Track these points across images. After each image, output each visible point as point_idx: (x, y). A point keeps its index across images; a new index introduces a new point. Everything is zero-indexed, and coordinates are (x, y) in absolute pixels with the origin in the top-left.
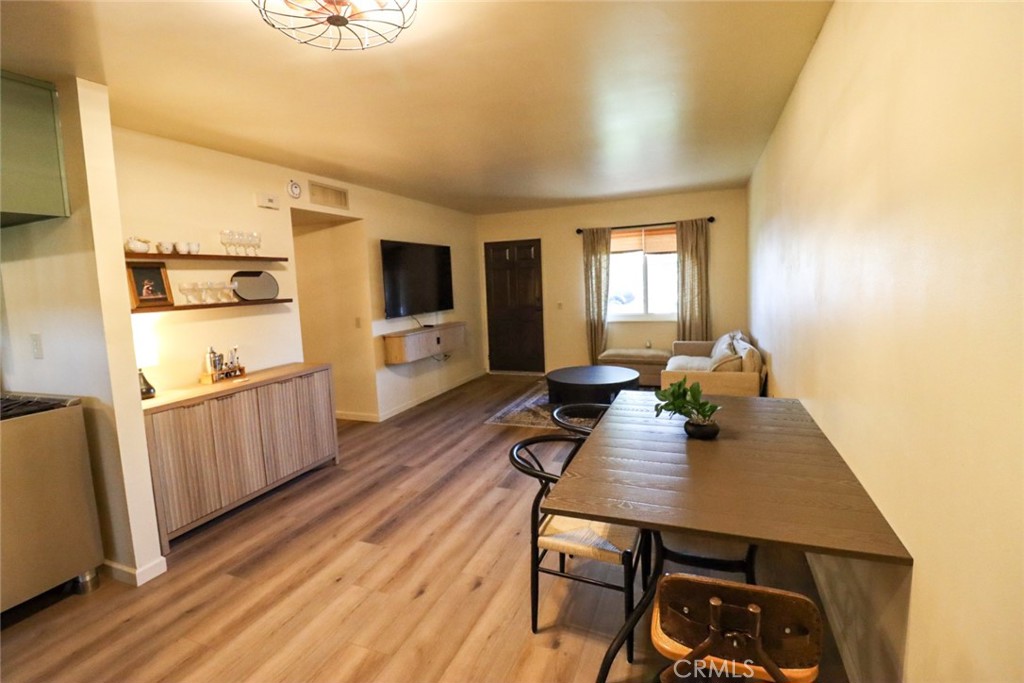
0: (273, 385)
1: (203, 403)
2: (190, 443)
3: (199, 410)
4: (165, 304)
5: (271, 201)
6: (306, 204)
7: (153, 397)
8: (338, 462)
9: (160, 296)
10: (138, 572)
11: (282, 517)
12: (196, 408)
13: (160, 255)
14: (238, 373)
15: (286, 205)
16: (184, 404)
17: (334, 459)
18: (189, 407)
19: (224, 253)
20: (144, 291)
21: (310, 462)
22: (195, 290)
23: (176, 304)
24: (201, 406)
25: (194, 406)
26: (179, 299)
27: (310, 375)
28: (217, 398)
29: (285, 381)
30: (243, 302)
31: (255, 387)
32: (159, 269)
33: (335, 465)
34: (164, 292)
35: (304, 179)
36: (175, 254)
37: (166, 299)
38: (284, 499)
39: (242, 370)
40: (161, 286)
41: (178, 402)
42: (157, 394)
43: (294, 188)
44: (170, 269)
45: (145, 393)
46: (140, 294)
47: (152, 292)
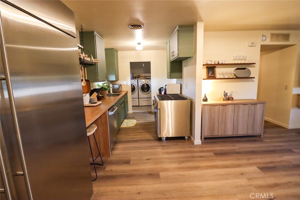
0: (241, 105)
1: (218, 106)
2: (213, 116)
4: (214, 78)
5: (253, 44)
6: (268, 42)
7: (207, 101)
8: (262, 137)
9: (213, 75)
10: (195, 141)
11: (234, 146)
12: (216, 106)
13: (215, 64)
14: (231, 99)
16: (213, 105)
17: (261, 135)
18: (214, 106)
19: (233, 63)
21: (250, 133)
22: (223, 74)
23: (217, 78)
24: (217, 106)
25: (215, 106)
26: (218, 76)
27: (256, 104)
28: (222, 105)
29: (245, 105)
30: (237, 78)
31: (235, 104)
32: (214, 68)
33: (260, 137)
34: (214, 74)
35: (268, 33)
36: (219, 64)
37: (214, 76)
38: (238, 141)
39: (232, 98)
40: (214, 73)
42: (208, 101)
43: (263, 37)
44: (217, 68)
45: (205, 100)
46: (208, 75)
47: (212, 74)
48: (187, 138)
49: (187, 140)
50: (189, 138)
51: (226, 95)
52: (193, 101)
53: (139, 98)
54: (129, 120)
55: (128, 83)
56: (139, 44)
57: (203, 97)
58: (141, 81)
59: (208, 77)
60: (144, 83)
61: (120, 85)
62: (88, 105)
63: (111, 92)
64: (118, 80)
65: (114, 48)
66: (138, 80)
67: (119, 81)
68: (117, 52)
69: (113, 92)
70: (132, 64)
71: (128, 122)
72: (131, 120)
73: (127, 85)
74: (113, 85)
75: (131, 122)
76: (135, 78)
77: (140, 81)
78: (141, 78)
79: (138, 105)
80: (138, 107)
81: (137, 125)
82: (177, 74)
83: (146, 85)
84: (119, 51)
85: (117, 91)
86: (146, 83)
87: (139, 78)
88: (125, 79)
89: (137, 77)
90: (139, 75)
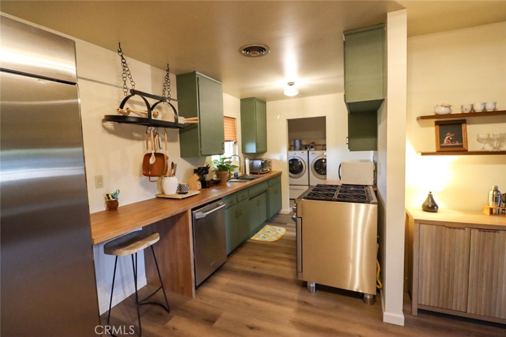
1: (464, 229)
2: (447, 253)
3: (460, 233)
4: (461, 150)
9: (457, 144)
12: (457, 230)
13: (463, 115)
16: (446, 225)
18: (450, 228)
20: (445, 140)
22: (490, 139)
23: (470, 150)
24: (462, 231)
25: (455, 228)
26: (472, 144)
28: (479, 229)
32: (461, 124)
34: (461, 141)
36: (473, 114)
37: (462, 146)
40: (459, 137)
41: (443, 222)
42: (439, 210)
44: (470, 124)
45: (431, 207)
46: (441, 141)
47: (452, 141)
48: (368, 297)
53: (309, 185)
54: (274, 227)
55: (282, 156)
56: (291, 84)
57: (423, 199)
58: (315, 153)
59: (441, 147)
60: (321, 158)
61: (266, 161)
62: (172, 195)
63: (248, 173)
64: (266, 151)
65: (254, 97)
66: (308, 152)
67: (266, 153)
68: (266, 103)
69: (251, 173)
71: (269, 232)
72: (277, 228)
73: (281, 160)
74: (251, 161)
75: (274, 233)
76: (306, 148)
77: (313, 154)
78: (318, 147)
81: (282, 239)
82: (369, 141)
83: (324, 162)
84: (268, 101)
85: (258, 172)
87: (312, 147)
89: (309, 145)
90: (312, 143)
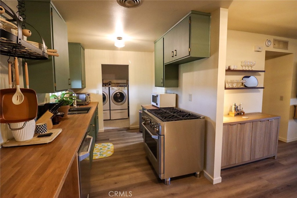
0: (258, 122)
1: (236, 124)
3: (235, 127)
5: (260, 48)
6: (271, 49)
8: (276, 158)
10: (214, 179)
14: (242, 114)
15: (265, 49)
17: (274, 156)
19: (241, 69)
21: (266, 155)
22: (232, 82)
28: (240, 124)
30: (246, 87)
31: (252, 122)
33: (274, 159)
35: (272, 38)
36: (229, 70)
39: (244, 113)
41: (229, 123)
43: (269, 42)
48: (198, 173)
49: (198, 176)
50: (202, 173)
51: (236, 109)
52: (208, 120)
53: (110, 110)
54: (102, 144)
55: (98, 91)
56: (119, 38)
58: (114, 89)
60: (118, 91)
61: (89, 95)
63: (75, 105)
64: (85, 87)
65: (80, 43)
66: (109, 88)
67: (85, 89)
68: (84, 50)
69: (77, 105)
70: (103, 66)
71: (101, 149)
72: (105, 144)
73: (97, 94)
74: (77, 95)
75: (106, 148)
76: (106, 85)
77: (112, 89)
78: (112, 84)
79: (110, 119)
80: (109, 121)
83: (119, 94)
85: (84, 103)
86: (120, 91)
87: (110, 85)
88: (95, 87)
89: (107, 83)
90: (110, 82)
